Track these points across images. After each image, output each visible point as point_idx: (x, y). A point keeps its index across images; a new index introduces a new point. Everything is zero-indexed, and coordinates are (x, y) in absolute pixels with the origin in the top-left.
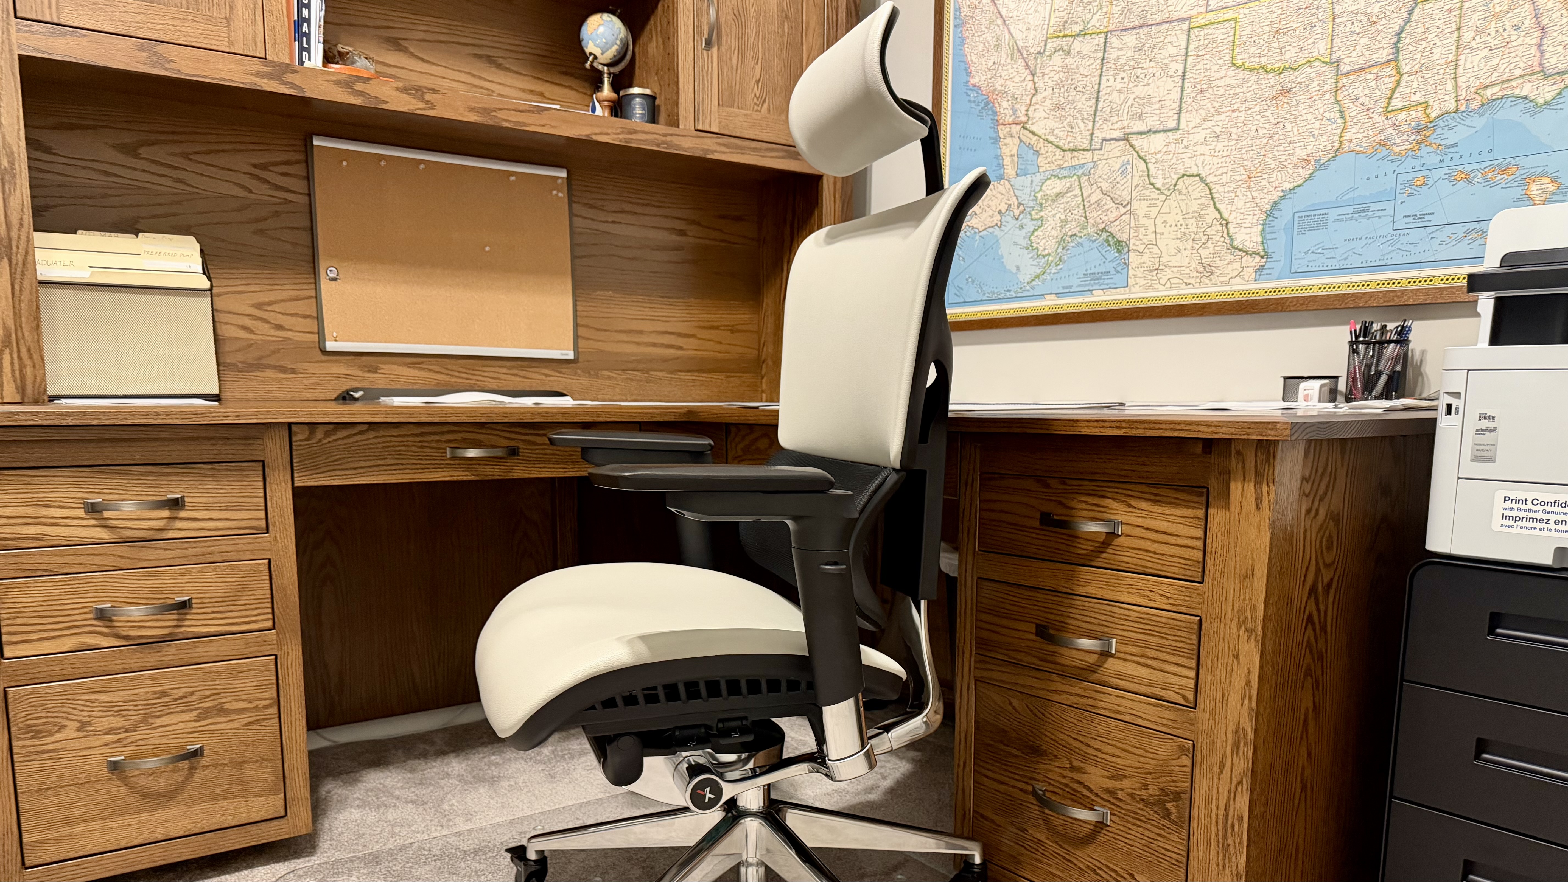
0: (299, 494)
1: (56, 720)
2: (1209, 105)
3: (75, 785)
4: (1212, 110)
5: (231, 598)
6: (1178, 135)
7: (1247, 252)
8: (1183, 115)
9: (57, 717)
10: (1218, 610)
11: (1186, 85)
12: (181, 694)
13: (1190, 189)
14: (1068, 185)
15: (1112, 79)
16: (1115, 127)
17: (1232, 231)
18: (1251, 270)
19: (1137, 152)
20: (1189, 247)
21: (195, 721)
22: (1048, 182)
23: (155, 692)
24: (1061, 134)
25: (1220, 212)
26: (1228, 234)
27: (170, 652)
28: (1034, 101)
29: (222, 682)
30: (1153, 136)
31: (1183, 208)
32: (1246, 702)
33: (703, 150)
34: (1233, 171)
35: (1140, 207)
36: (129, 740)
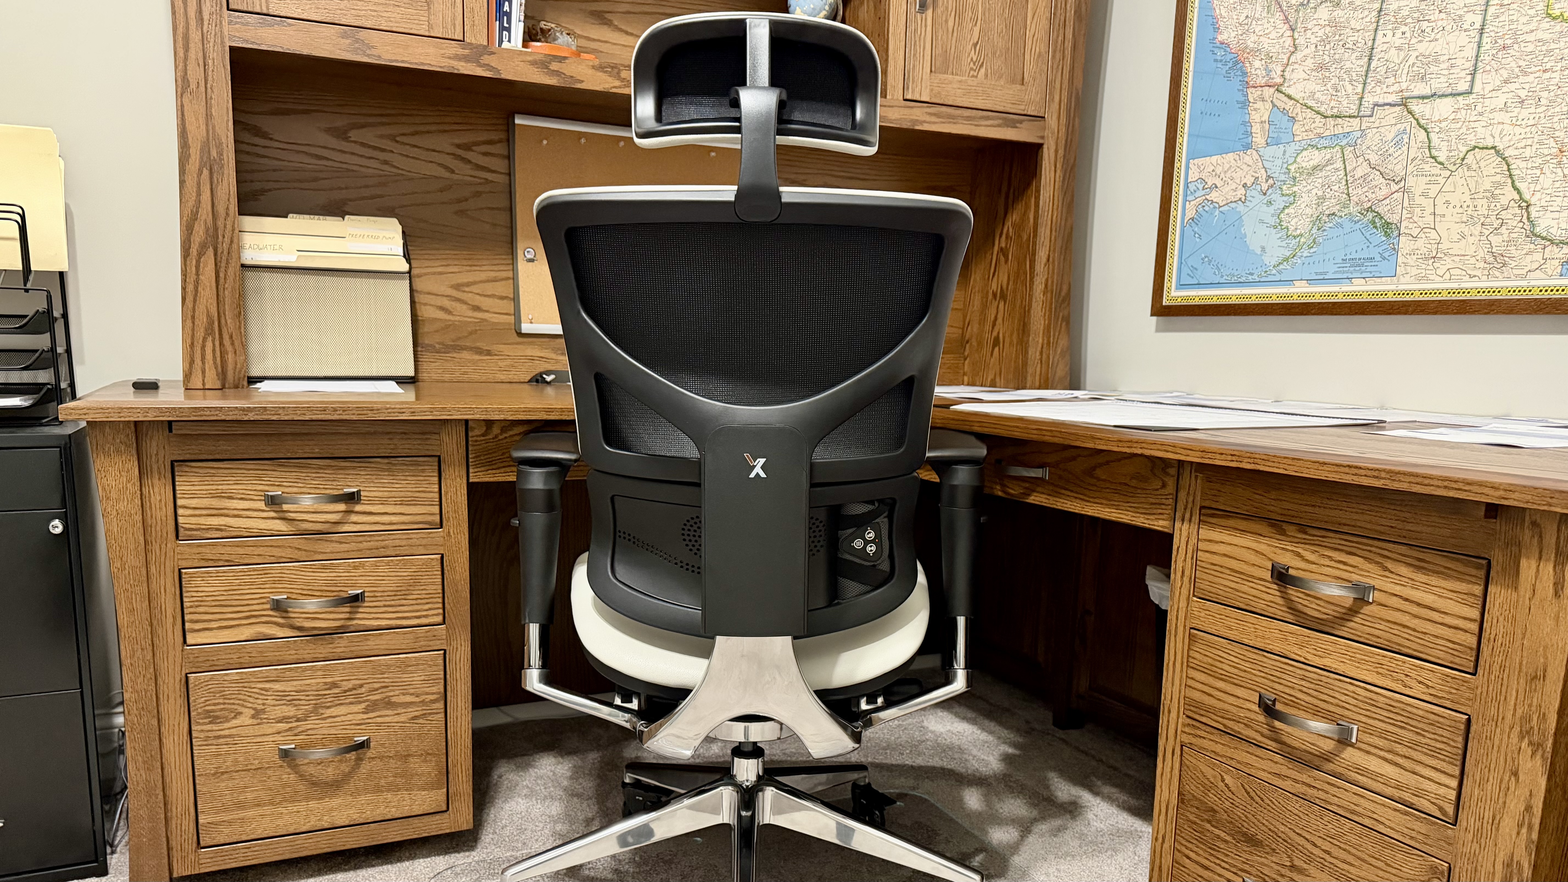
0: (473, 489)
1: (233, 706)
2: (1513, 64)
3: (249, 770)
4: (1517, 70)
5: (402, 593)
6: (1471, 99)
7: (1552, 242)
8: (1478, 76)
9: (234, 704)
10: (1493, 711)
11: (1485, 40)
12: (350, 686)
13: (1482, 164)
14: (1328, 156)
15: (1390, 33)
16: (1391, 90)
17: (1534, 214)
18: (1556, 262)
19: (1417, 120)
20: (1477, 233)
21: (363, 713)
22: (1305, 153)
23: (326, 684)
24: (1323, 98)
25: (1519, 192)
26: (1528, 218)
27: (342, 644)
28: (1293, 59)
29: (391, 675)
30: (1438, 100)
31: (1472, 185)
32: (1524, 831)
33: (912, 120)
34: (1540, 143)
35: (1417, 184)
36: (300, 729)
